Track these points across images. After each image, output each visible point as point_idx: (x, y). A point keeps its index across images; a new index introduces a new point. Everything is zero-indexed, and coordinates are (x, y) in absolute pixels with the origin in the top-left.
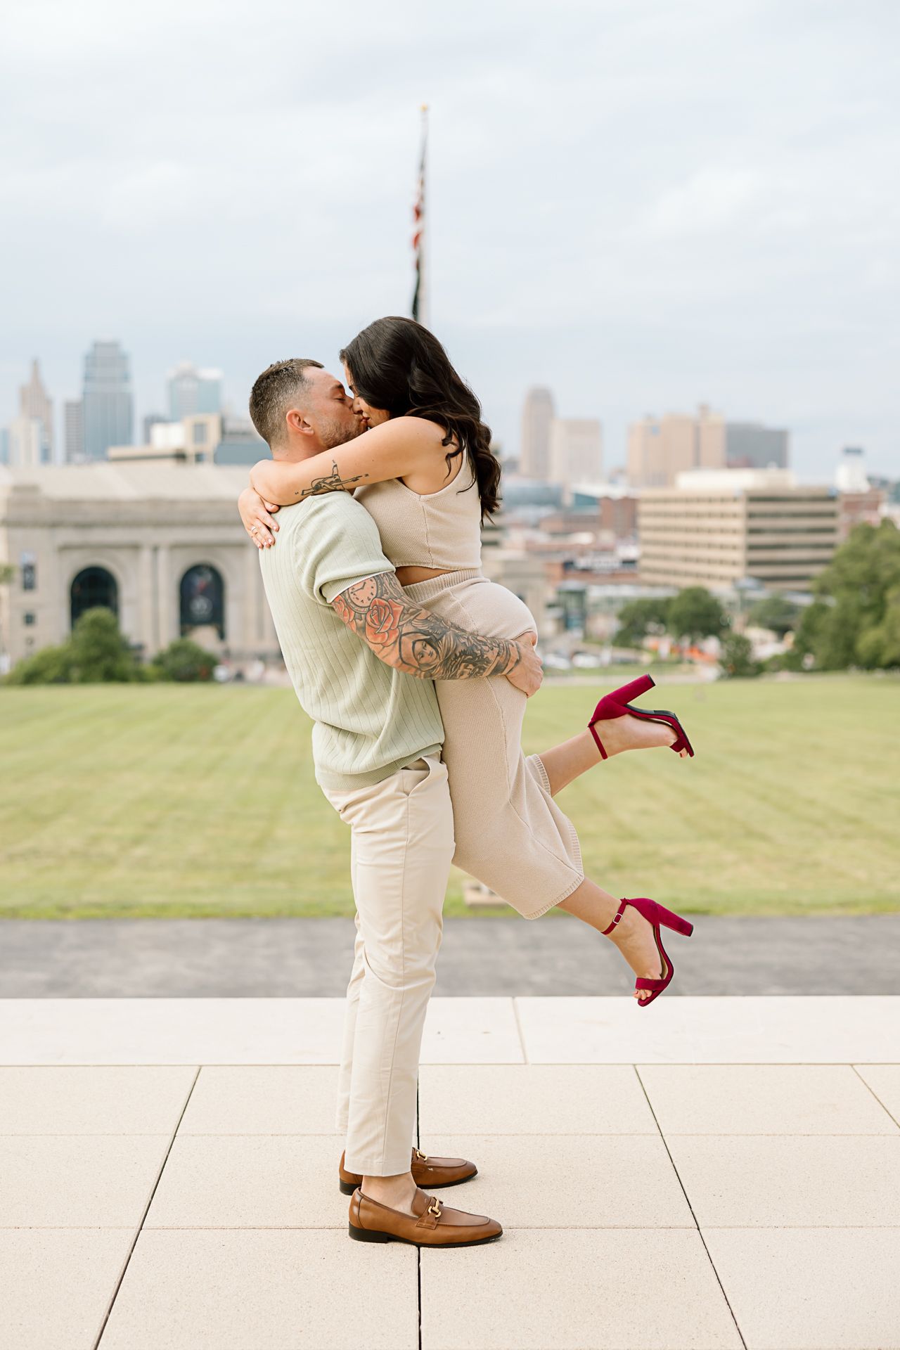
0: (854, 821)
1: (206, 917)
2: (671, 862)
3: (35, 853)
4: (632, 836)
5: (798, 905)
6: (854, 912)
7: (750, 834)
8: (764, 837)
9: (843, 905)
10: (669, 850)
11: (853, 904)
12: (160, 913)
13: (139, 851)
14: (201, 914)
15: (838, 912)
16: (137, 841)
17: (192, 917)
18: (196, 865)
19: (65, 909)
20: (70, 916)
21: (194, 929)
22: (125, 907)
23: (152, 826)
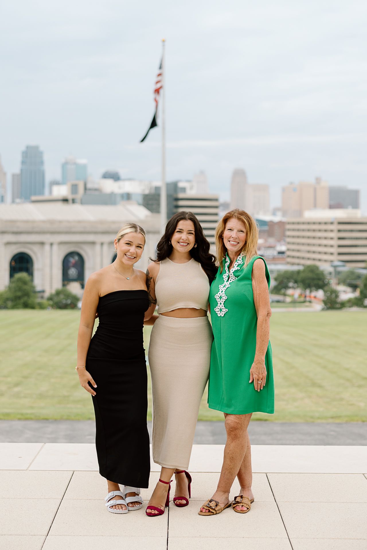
1: (27, 419)
5: (312, 417)
6: (337, 421)
7: (314, 384)
8: (320, 386)
9: (332, 418)
12: (6, 417)
13: (16, 389)
15: (331, 421)
16: (17, 385)
17: (19, 419)
18: (42, 396)
21: (18, 424)
23: (26, 377)
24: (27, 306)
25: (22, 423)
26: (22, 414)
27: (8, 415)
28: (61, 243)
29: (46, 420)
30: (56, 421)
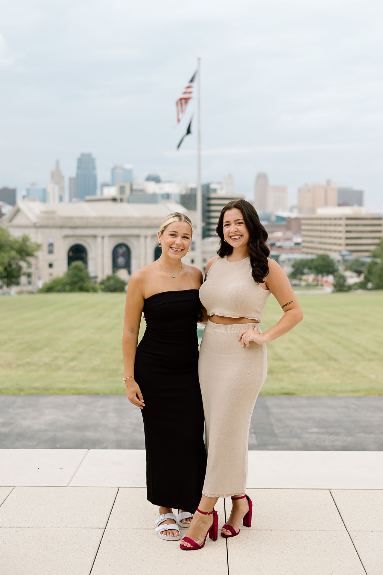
0: (375, 353)
1: (80, 394)
2: (294, 370)
3: (29, 364)
4: (281, 359)
5: (334, 391)
6: (357, 395)
7: (330, 358)
8: (336, 360)
9: (352, 391)
10: (294, 365)
11: (357, 391)
12: (62, 392)
13: (72, 364)
14: (78, 393)
15: (351, 394)
16: (73, 359)
17: (74, 394)
18: (94, 370)
19: (21, 390)
20: (22, 393)
21: (72, 399)
22: (46, 389)
23: (80, 353)
24: (82, 289)
25: (76, 397)
26: (76, 389)
27: (62, 390)
28: (111, 236)
29: (97, 394)
30: (106, 395)
